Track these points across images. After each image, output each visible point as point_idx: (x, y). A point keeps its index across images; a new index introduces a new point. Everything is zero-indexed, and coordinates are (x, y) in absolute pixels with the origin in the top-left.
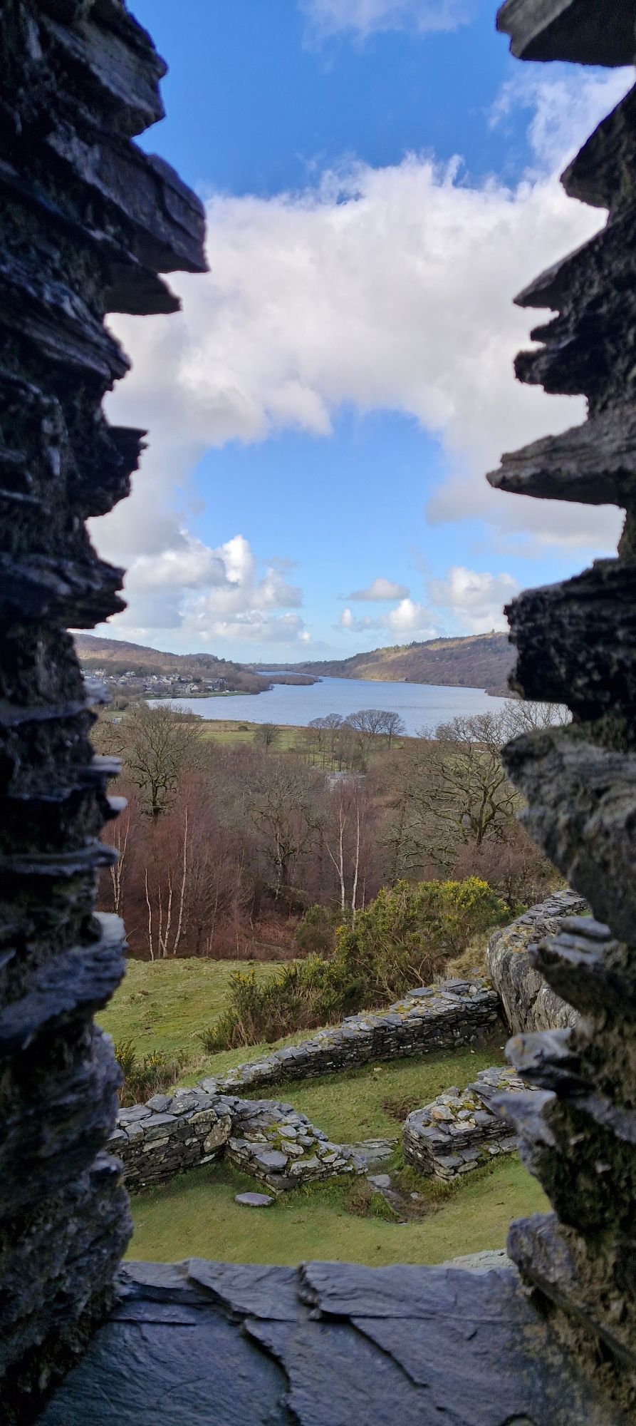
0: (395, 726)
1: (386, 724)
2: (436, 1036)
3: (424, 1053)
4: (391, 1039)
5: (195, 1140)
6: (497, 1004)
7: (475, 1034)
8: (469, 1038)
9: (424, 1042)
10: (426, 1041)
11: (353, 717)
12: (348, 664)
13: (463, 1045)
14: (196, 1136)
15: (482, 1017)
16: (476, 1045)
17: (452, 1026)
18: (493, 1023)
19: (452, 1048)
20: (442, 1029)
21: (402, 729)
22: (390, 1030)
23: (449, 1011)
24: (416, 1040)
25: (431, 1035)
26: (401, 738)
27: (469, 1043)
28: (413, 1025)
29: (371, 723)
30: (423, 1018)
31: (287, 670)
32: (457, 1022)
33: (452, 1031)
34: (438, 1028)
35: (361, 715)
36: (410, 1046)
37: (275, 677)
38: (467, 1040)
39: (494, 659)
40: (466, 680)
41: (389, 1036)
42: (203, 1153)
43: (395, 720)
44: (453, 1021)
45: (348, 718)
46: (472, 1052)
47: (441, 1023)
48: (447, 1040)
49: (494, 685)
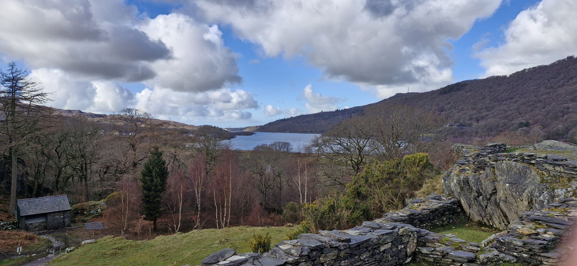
0: (289, 148)
1: (285, 147)
2: (436, 219)
3: (431, 229)
4: (416, 221)
5: (403, 246)
6: (459, 204)
7: (452, 219)
8: (449, 221)
9: (431, 223)
10: (432, 222)
11: (272, 145)
12: (266, 126)
13: (447, 225)
14: (403, 244)
15: (454, 210)
16: (454, 224)
17: (442, 215)
18: (459, 213)
19: (443, 226)
20: (438, 216)
21: (292, 149)
22: (416, 216)
23: (440, 206)
24: (427, 221)
25: (433, 219)
26: (292, 153)
27: (450, 224)
28: (426, 213)
29: (279, 147)
30: (430, 210)
31: (241, 130)
32: (444, 213)
33: (442, 217)
34: (436, 215)
35: (275, 144)
36: (425, 225)
37: (237, 133)
38: (449, 222)
39: (323, 122)
40: (313, 131)
41: (415, 219)
42: (407, 256)
43: (289, 145)
44: (443, 212)
45: (270, 145)
46: (453, 227)
47: (437, 213)
48: (440, 222)
49: (324, 132)
